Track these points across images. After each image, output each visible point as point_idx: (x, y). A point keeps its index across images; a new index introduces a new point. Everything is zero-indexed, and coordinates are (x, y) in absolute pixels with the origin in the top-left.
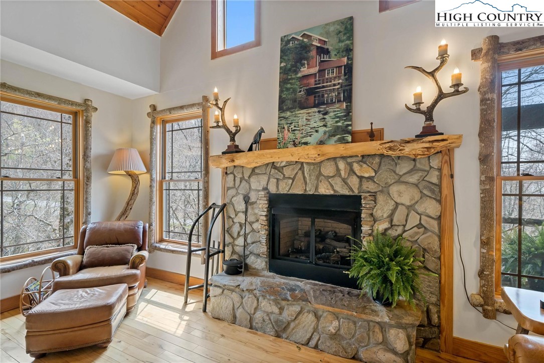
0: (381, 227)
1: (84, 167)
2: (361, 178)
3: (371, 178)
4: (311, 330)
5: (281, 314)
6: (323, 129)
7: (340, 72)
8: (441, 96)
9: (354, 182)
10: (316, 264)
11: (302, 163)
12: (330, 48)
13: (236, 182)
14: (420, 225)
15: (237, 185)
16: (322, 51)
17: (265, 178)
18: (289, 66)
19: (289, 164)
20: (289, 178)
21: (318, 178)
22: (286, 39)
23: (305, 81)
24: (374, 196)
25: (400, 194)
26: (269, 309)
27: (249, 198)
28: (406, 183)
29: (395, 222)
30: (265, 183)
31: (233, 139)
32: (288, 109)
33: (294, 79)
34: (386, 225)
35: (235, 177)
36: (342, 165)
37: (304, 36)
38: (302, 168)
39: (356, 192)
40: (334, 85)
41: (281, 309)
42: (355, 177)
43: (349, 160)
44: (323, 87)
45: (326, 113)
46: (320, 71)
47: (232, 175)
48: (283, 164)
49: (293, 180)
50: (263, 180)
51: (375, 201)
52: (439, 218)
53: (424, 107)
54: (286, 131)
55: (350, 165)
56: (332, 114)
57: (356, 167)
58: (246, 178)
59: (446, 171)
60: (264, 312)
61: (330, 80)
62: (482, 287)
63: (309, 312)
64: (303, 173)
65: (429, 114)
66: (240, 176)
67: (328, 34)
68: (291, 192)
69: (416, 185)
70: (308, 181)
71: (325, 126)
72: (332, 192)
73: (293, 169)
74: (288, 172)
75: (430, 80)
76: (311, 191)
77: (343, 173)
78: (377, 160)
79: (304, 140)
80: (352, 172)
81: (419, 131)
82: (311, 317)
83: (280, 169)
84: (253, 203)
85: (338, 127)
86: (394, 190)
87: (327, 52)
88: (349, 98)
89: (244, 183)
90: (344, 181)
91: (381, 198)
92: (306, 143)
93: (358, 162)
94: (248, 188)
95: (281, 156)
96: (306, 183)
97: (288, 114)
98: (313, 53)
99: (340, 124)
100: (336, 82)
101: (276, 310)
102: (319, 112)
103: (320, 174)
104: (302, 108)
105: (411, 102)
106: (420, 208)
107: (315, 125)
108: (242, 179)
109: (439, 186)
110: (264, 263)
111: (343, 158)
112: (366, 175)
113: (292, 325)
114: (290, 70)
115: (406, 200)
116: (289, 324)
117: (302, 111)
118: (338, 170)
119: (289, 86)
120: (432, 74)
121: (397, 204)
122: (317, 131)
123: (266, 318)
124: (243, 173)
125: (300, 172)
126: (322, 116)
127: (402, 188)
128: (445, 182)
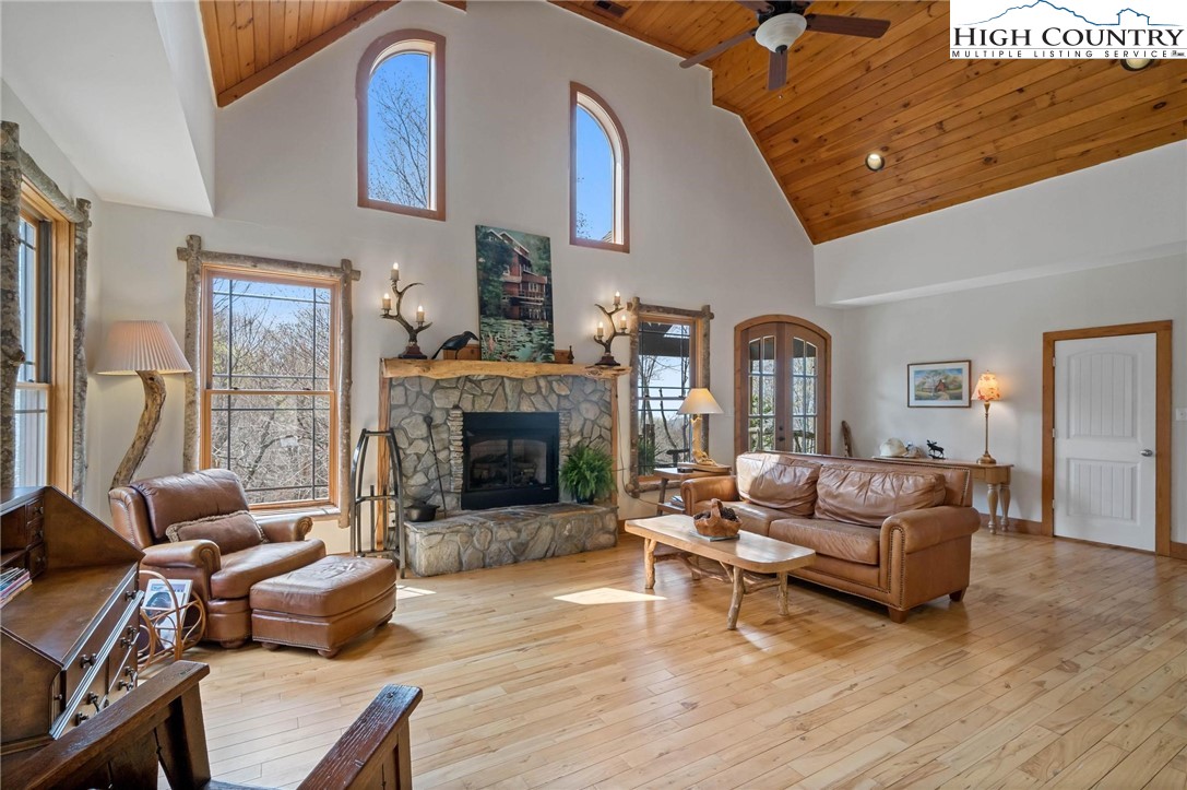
0: (574, 441)
1: (75, 357)
2: (559, 396)
3: (566, 397)
4: (549, 541)
5: (519, 537)
6: (529, 345)
7: (542, 290)
8: (615, 334)
9: (553, 399)
10: (516, 488)
11: (502, 377)
12: (532, 262)
13: (409, 398)
14: (600, 436)
15: (410, 402)
16: (524, 261)
17: (457, 393)
18: (489, 264)
19: (488, 378)
20: (488, 394)
21: (520, 394)
22: (483, 230)
23: (508, 288)
24: (569, 411)
25: (587, 410)
26: (507, 537)
27: (431, 419)
28: (590, 401)
29: (585, 435)
30: (457, 400)
31: (413, 339)
32: (491, 315)
33: (495, 281)
34: (578, 439)
35: (406, 389)
36: (542, 383)
37: (503, 235)
38: (502, 384)
39: (555, 409)
40: (537, 301)
41: (519, 531)
42: (554, 396)
43: (549, 378)
44: (528, 300)
45: (531, 329)
46: (523, 282)
47: (402, 388)
48: (481, 377)
49: (493, 396)
50: (454, 397)
51: (571, 417)
52: (610, 430)
53: (604, 339)
54: (491, 341)
55: (550, 383)
56: (537, 331)
57: (555, 385)
58: (426, 392)
59: (613, 392)
60: (500, 542)
61: (533, 295)
62: (632, 477)
63: (547, 524)
64: (504, 390)
65: (607, 345)
66: (417, 389)
67: (528, 245)
68: (490, 410)
69: (597, 403)
70: (510, 398)
71: (531, 341)
72: (534, 410)
73: (493, 385)
74: (486, 387)
75: (606, 318)
76: (512, 409)
77: (543, 390)
78: (571, 380)
79: (511, 354)
80: (552, 390)
81: (598, 360)
82: (548, 528)
83: (477, 383)
84: (437, 426)
85: (543, 345)
86: (584, 406)
87: (528, 264)
88: (550, 318)
89: (421, 400)
90: (545, 398)
91: (574, 415)
92: (514, 357)
93: (557, 381)
94: (430, 405)
95: (479, 369)
96: (507, 400)
97: (492, 321)
98: (515, 260)
99: (544, 342)
100: (539, 299)
101: (514, 534)
102: (525, 326)
103: (522, 391)
104: (508, 317)
105: (595, 333)
106: (601, 422)
107: (522, 339)
108: (419, 394)
109: (610, 403)
110: (455, 500)
111: (545, 377)
112: (563, 394)
113: (531, 544)
114: (491, 269)
115: (591, 416)
116: (527, 543)
117: (507, 321)
118: (539, 387)
119: (491, 288)
120: (610, 315)
121: (585, 420)
122: (524, 346)
123: (503, 547)
124: (420, 385)
125: (501, 388)
126: (527, 331)
127: (588, 405)
128: (613, 399)
